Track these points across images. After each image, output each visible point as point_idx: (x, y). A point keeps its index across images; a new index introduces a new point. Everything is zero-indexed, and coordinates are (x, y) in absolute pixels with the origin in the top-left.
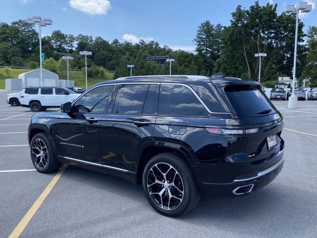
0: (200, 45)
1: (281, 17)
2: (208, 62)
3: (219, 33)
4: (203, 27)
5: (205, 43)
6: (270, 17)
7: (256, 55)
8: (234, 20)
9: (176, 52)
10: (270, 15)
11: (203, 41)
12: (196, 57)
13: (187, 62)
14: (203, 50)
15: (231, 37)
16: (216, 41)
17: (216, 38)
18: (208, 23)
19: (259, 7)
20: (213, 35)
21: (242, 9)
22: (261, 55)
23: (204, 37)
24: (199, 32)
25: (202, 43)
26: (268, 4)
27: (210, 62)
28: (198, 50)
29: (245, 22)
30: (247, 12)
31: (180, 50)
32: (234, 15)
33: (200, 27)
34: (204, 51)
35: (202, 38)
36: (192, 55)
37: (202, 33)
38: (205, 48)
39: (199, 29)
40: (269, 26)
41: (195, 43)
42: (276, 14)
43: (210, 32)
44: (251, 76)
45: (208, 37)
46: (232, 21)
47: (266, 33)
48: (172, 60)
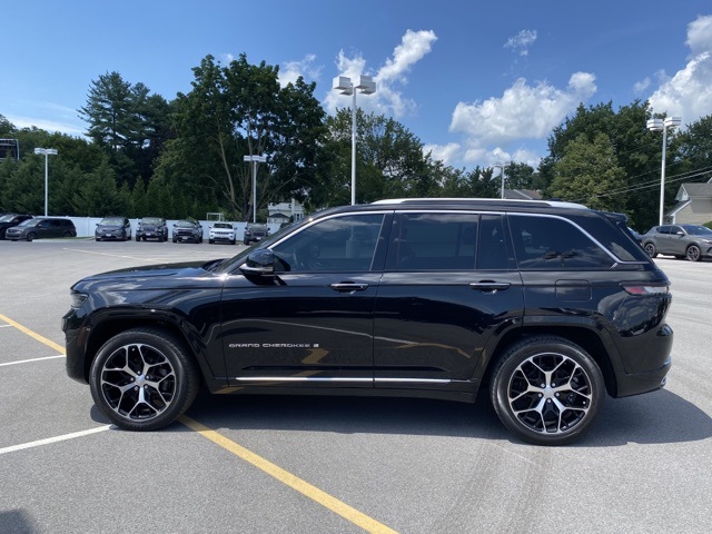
0: (98, 122)
1: (286, 90)
2: (120, 162)
3: (140, 103)
4: (105, 84)
5: (110, 120)
6: (268, 87)
7: (247, 158)
8: (198, 83)
9: (25, 131)
10: (269, 84)
11: (105, 115)
12: (92, 149)
13: (72, 158)
14: (105, 135)
15: (193, 115)
16: (135, 119)
17: (136, 112)
18: (115, 78)
19: (248, 66)
20: (129, 105)
21: (215, 63)
22: (256, 158)
23: (107, 106)
24: (95, 95)
25: (104, 120)
26: (263, 64)
27: (125, 164)
28: (93, 134)
29: (221, 91)
30: (226, 70)
31: (35, 128)
32: (198, 72)
33: (97, 84)
34: (109, 138)
35: (102, 108)
36: (82, 143)
37: (103, 97)
38: (111, 131)
39: (95, 87)
40: (269, 105)
41: (87, 117)
42: (279, 85)
43: (121, 98)
44: (236, 201)
45: (116, 107)
46: (194, 84)
47: (259, 117)
48: (50, 151)
